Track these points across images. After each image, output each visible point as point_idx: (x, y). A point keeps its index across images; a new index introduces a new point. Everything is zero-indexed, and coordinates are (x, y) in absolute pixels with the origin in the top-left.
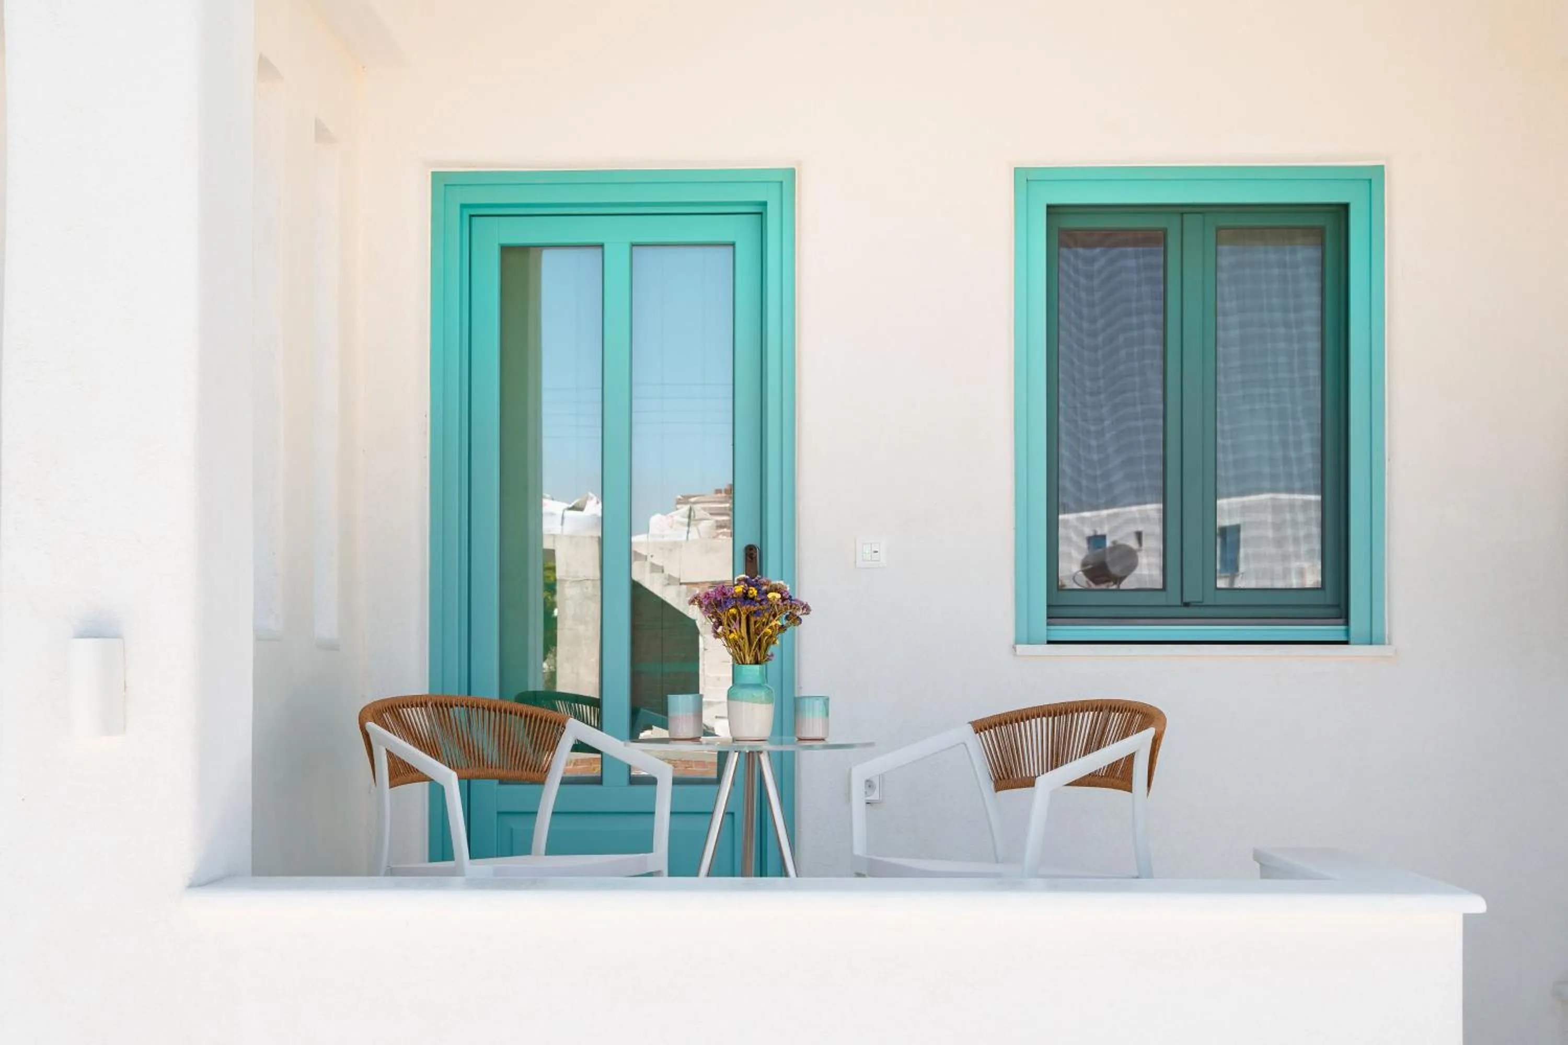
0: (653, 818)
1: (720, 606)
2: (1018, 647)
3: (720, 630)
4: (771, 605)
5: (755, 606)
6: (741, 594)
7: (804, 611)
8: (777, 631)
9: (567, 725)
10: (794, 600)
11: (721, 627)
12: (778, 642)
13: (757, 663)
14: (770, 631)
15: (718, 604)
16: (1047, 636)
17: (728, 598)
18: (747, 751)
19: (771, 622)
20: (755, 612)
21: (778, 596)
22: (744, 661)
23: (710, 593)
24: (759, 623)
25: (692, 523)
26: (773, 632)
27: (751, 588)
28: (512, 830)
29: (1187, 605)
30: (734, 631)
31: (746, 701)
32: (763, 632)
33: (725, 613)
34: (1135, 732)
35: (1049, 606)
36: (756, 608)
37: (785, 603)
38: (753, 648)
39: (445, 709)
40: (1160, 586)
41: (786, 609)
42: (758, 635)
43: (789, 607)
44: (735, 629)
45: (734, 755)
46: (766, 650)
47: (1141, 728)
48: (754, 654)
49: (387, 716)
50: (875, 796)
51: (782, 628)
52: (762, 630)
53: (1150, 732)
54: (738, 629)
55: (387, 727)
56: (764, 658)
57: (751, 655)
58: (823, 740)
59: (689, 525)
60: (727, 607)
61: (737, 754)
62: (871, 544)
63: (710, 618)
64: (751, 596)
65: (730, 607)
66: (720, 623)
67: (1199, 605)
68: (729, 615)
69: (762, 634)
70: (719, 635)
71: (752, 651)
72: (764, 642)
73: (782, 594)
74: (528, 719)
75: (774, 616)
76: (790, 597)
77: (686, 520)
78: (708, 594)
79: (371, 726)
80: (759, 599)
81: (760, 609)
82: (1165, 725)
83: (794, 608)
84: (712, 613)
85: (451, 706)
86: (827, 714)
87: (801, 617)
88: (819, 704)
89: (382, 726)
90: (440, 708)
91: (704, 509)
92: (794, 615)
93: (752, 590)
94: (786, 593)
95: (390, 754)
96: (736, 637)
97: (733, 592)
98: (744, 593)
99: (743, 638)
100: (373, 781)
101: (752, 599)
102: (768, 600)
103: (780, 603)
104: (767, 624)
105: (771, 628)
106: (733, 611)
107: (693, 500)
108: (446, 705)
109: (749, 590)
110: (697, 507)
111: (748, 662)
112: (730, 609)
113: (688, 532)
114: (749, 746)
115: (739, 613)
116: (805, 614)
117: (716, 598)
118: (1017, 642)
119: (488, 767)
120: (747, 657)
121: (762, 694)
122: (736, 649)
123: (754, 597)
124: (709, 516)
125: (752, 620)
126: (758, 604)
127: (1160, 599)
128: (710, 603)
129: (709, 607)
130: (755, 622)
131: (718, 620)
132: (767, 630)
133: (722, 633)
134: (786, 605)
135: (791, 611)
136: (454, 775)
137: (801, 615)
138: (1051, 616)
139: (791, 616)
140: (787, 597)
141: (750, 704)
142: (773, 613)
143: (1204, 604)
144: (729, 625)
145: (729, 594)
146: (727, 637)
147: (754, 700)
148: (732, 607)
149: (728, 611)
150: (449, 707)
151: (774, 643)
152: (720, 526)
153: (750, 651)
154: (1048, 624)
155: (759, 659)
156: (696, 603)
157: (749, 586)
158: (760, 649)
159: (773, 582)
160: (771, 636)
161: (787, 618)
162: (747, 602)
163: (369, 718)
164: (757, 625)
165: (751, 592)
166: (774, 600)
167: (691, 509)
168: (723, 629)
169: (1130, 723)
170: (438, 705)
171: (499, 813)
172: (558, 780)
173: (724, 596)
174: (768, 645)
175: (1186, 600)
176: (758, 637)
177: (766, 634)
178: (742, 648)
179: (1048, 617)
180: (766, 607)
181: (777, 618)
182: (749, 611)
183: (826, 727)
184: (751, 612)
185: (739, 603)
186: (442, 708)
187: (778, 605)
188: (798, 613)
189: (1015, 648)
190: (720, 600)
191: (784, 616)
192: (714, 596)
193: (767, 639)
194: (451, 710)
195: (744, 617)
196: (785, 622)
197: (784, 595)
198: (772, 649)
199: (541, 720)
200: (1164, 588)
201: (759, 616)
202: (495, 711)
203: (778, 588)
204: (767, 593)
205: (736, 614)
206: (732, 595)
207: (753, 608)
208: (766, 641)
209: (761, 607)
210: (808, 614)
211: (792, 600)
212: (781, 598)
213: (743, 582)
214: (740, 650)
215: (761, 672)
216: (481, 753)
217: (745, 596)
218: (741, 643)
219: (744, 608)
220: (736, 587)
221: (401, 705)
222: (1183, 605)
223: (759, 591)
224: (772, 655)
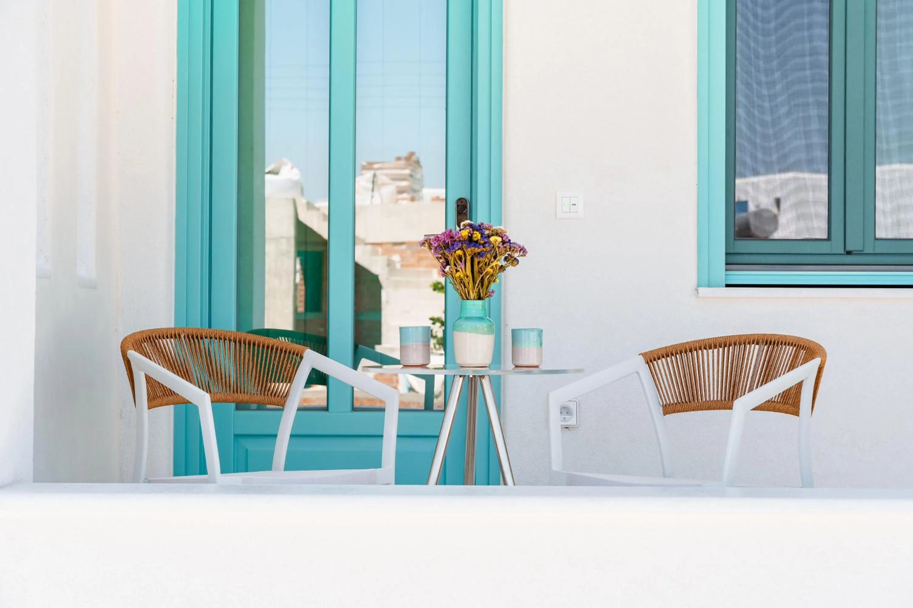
0: (382, 439)
1: (448, 248)
2: (700, 289)
3: (447, 269)
4: (493, 247)
5: (479, 248)
6: (467, 237)
7: (521, 253)
8: (498, 270)
9: (305, 355)
10: (513, 243)
11: (448, 267)
12: (497, 280)
13: (480, 298)
14: (491, 270)
15: (447, 246)
16: (726, 280)
17: (455, 241)
18: (471, 376)
19: (492, 262)
20: (479, 253)
21: (499, 239)
22: (468, 297)
23: (439, 236)
24: (482, 264)
25: (375, 188)
26: (493, 271)
27: (475, 232)
28: (247, 450)
29: (849, 253)
30: (460, 270)
31: (470, 332)
32: (486, 271)
33: (452, 255)
34: (799, 365)
35: (727, 254)
36: (480, 249)
37: (505, 245)
38: (477, 285)
39: (196, 340)
40: (825, 236)
41: (506, 251)
42: (481, 274)
43: (508, 250)
44: (461, 268)
45: (458, 381)
46: (487, 288)
47: (805, 361)
48: (477, 291)
49: (146, 346)
50: (572, 422)
51: (502, 268)
52: (485, 270)
53: (817, 362)
54: (463, 268)
55: (146, 355)
56: (486, 294)
57: (474, 292)
58: (537, 367)
59: (373, 190)
60: (454, 248)
61: (461, 379)
62: (570, 197)
63: (437, 258)
64: (475, 239)
65: (457, 249)
66: (448, 263)
67: (860, 253)
68: (455, 256)
69: (484, 273)
70: (446, 274)
71: (476, 287)
72: (486, 280)
73: (502, 238)
74: (270, 350)
75: (495, 258)
76: (510, 240)
77: (370, 185)
78: (438, 238)
79: (132, 354)
80: (482, 242)
81: (483, 251)
82: (826, 356)
83: (513, 250)
84: (441, 254)
85: (202, 338)
86: (541, 344)
87: (517, 258)
88: (533, 335)
89: (141, 353)
90: (192, 340)
91: (387, 175)
92: (512, 257)
93: (476, 234)
94: (506, 237)
95: (149, 379)
96: (462, 276)
97: (460, 235)
98: (469, 236)
99: (467, 277)
100: (134, 404)
101: (477, 242)
102: (490, 243)
103: (500, 245)
104: (489, 265)
105: (492, 268)
106: (459, 252)
107: (376, 166)
108: (197, 337)
109: (473, 234)
110: (378, 173)
111: (472, 298)
112: (456, 250)
113: (372, 197)
114: (474, 371)
115: (465, 254)
116: (522, 256)
117: (444, 241)
118: (699, 286)
119: (234, 392)
120: (471, 293)
121: (483, 325)
122: (461, 286)
123: (478, 240)
124: (389, 181)
125: (476, 260)
126: (481, 246)
127: (825, 248)
128: (439, 246)
129: (438, 248)
130: (479, 263)
131: (446, 261)
132: (489, 269)
133: (450, 272)
134: (506, 247)
135: (509, 253)
136: (207, 397)
137: (518, 256)
138: (728, 262)
139: (510, 258)
140: (507, 240)
141: (473, 335)
142: (494, 254)
143: (864, 252)
144: (455, 265)
145: (456, 238)
146: (453, 275)
147: (476, 331)
148: (459, 249)
149: (455, 252)
150: (199, 339)
151: (494, 281)
152: (401, 191)
153: (474, 289)
154: (726, 270)
155: (482, 295)
156: (426, 245)
157: (473, 231)
158: (482, 286)
159: (494, 228)
160: (492, 275)
161: (506, 259)
162: (472, 245)
163: (131, 346)
164: (481, 265)
165: (475, 235)
166: (496, 243)
167: (375, 176)
168: (450, 268)
169: (796, 357)
170: (190, 337)
171: (236, 436)
172: (295, 406)
173: (452, 239)
174: (489, 283)
175: (849, 248)
176: (481, 276)
177: (487, 273)
178: (467, 284)
179: (726, 264)
180: (488, 249)
181: (497, 259)
182: (474, 252)
183: (540, 355)
184: (475, 254)
185: (464, 245)
186: (193, 338)
187: (499, 247)
188: (516, 255)
189: (697, 290)
190: (448, 242)
191: (503, 257)
192: (443, 240)
193: (489, 277)
194: (201, 341)
195: (468, 258)
196: (504, 263)
197: (504, 239)
198: (493, 286)
199: (281, 351)
200: (829, 239)
201: (482, 256)
202: (240, 343)
203: (499, 232)
204: (489, 236)
205: (461, 256)
206: (460, 237)
207: (477, 250)
208: (487, 279)
209: (484, 249)
210: (525, 255)
211: (510, 243)
212: (502, 242)
213: (468, 227)
214: (465, 287)
215: (483, 306)
216: (228, 379)
217: (470, 238)
218: (466, 280)
219: (469, 249)
220: (462, 231)
221: (158, 336)
222: (845, 253)
223: (482, 234)
224: (493, 292)
